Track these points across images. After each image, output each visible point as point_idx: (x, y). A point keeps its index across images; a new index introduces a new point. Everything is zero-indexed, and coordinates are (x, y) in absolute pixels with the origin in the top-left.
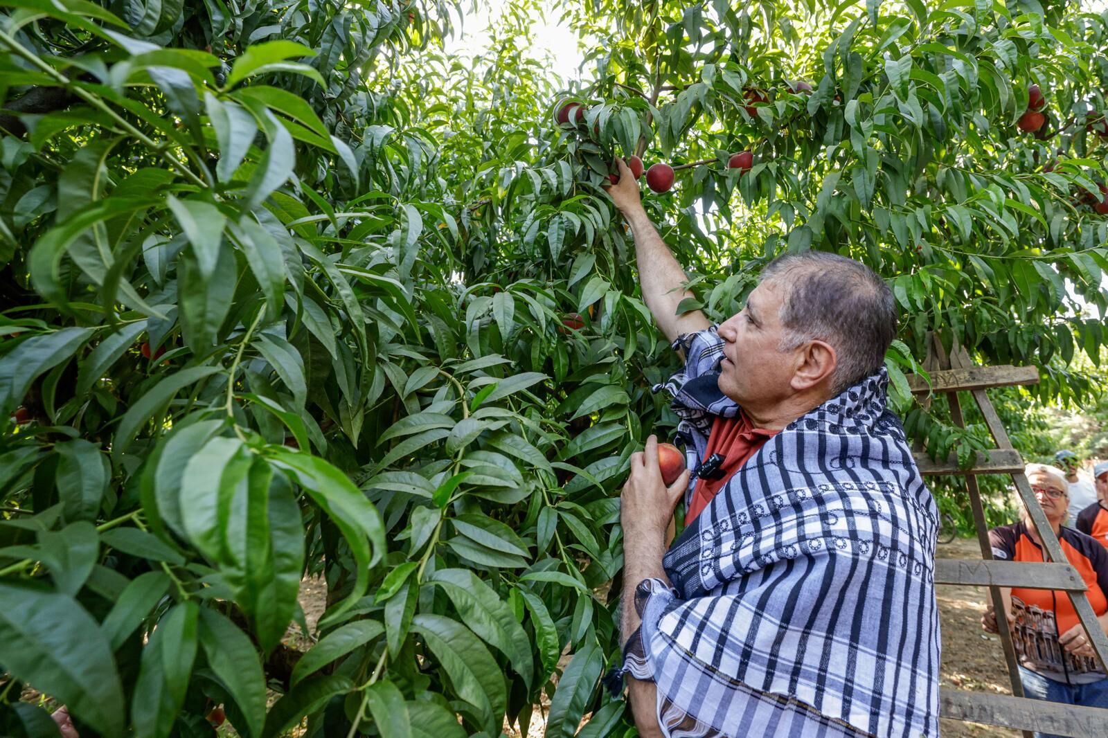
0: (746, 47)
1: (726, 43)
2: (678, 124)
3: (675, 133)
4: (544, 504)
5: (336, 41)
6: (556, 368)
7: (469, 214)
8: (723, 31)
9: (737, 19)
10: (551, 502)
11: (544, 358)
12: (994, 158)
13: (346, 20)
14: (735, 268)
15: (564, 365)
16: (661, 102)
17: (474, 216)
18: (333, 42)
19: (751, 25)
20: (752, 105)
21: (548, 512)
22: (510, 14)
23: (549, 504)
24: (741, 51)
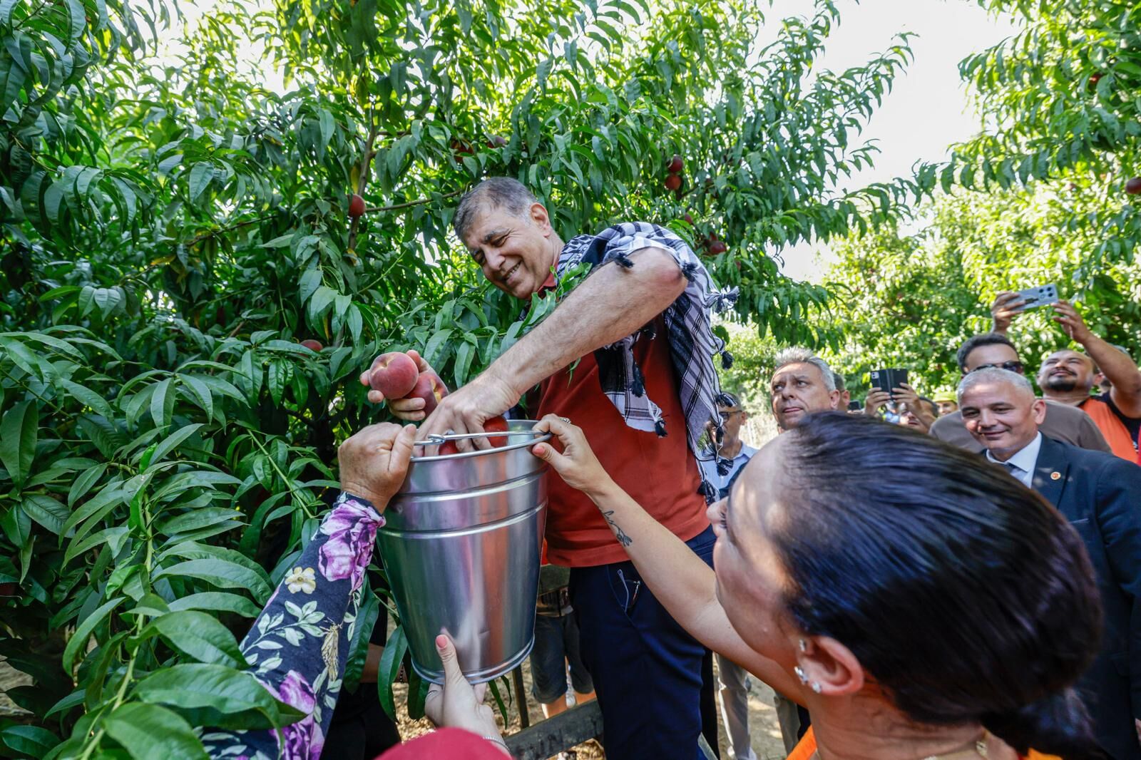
0: (449, 103)
1: (432, 99)
2: (395, 168)
3: (392, 177)
4: (306, 517)
5: (13, 68)
6: (296, 394)
7: (186, 250)
8: (428, 87)
9: (439, 78)
10: (313, 513)
11: (282, 387)
12: (647, 211)
13: (22, 43)
14: (457, 293)
15: (303, 391)
16: (377, 146)
17: (191, 252)
18: (9, 71)
19: (451, 85)
20: (459, 155)
21: (310, 524)
22: (210, 28)
23: (311, 517)
24: (445, 107)
